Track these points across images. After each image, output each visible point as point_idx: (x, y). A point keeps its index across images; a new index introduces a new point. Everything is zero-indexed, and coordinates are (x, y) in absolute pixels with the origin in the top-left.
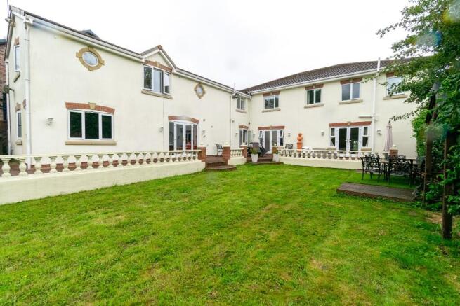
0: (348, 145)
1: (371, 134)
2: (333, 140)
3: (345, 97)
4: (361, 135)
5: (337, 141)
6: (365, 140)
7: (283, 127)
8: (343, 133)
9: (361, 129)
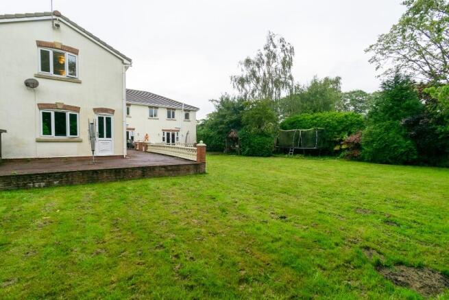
0: (171, 141)
1: (180, 136)
2: (164, 139)
3: (169, 117)
4: (176, 136)
5: (166, 138)
6: (177, 138)
7: (134, 129)
8: (168, 134)
9: (176, 133)
